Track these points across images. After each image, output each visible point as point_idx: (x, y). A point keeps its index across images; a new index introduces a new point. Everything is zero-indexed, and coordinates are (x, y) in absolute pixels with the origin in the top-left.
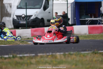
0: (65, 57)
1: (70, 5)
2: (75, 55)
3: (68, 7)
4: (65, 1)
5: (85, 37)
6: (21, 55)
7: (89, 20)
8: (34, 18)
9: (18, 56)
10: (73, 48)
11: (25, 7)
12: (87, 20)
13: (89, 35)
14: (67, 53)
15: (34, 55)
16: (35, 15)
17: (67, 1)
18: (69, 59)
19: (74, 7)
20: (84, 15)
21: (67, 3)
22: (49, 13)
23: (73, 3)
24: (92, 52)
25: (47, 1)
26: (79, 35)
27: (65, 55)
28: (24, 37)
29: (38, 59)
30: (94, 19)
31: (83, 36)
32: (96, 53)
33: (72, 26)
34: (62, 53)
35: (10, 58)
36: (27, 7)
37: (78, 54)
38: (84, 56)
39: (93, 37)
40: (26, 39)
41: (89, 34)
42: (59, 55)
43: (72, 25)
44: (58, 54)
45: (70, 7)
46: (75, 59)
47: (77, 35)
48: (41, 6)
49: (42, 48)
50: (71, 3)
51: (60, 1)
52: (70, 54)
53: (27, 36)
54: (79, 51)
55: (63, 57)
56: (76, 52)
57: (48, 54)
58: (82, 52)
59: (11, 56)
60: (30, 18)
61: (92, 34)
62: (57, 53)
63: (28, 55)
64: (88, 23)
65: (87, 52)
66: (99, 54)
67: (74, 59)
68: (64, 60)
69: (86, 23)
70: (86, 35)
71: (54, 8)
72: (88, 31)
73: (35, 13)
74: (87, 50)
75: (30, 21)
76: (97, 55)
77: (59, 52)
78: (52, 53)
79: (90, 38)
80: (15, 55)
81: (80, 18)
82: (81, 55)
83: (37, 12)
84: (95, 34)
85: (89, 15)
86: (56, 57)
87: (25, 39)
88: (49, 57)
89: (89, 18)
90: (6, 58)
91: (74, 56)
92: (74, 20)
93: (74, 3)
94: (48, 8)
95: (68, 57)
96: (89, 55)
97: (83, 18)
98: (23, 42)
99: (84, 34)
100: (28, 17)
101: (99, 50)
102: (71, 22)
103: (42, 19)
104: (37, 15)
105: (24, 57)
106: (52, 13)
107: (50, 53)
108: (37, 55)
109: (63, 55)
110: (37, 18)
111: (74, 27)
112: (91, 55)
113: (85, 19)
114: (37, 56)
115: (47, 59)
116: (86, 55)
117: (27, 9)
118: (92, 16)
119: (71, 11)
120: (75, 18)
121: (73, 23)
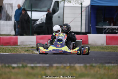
1: (85, 8)
3: (83, 10)
4: (79, 4)
5: (102, 49)
6: (32, 65)
7: (108, 28)
8: (41, 23)
9: (29, 65)
10: (94, 59)
11: (30, 9)
12: (105, 29)
13: (107, 46)
14: (88, 65)
16: (41, 19)
17: (82, 4)
18: (92, 72)
19: (90, 11)
20: (102, 21)
21: (82, 7)
22: (59, 17)
23: (88, 6)
26: (94, 45)
27: (86, 67)
28: (27, 45)
29: (54, 70)
30: (113, 26)
31: (100, 47)
33: (86, 34)
34: (82, 65)
35: (18, 67)
36: (33, 9)
39: (111, 49)
40: (30, 48)
41: (107, 44)
44: (77, 65)
45: (85, 11)
46: (99, 72)
47: (92, 45)
50: (86, 6)
52: (92, 66)
53: (31, 45)
55: (83, 69)
57: (65, 65)
59: (21, 65)
60: (36, 23)
61: (111, 45)
63: (41, 65)
64: (106, 32)
67: (97, 72)
68: (86, 72)
69: (104, 31)
70: (103, 46)
71: (65, 12)
72: (106, 41)
73: (42, 17)
75: (35, 26)
78: (70, 64)
79: (108, 49)
80: (25, 64)
81: (97, 26)
83: (44, 16)
84: (115, 46)
85: (108, 22)
86: (75, 69)
87: (28, 48)
89: (107, 25)
90: (14, 68)
91: (96, 69)
92: (89, 27)
93: (90, 7)
94: (58, 11)
96: (116, 68)
97: (100, 25)
98: (28, 50)
99: (101, 44)
100: (33, 22)
105: (36, 67)
106: (62, 18)
107: (67, 64)
109: (84, 67)
110: (44, 23)
111: (89, 35)
113: (103, 26)
114: (52, 66)
116: (111, 68)
117: (32, 12)
118: (111, 23)
119: (86, 16)
120: (90, 25)
121: (87, 31)
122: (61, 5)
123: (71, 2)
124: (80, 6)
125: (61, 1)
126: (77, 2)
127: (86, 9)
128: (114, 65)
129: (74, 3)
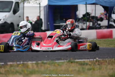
0: (37, 66)
2: (49, 64)
3: (41, 10)
4: (38, 4)
8: (3, 22)
10: (46, 56)
12: (62, 26)
14: (39, 62)
15: (3, 63)
16: (4, 19)
17: (40, 4)
18: (43, 69)
19: (48, 10)
20: (59, 19)
21: (40, 7)
22: (20, 17)
24: (67, 61)
25: (17, 4)
27: (37, 64)
29: (8, 68)
32: (72, 62)
34: (34, 62)
37: (52, 63)
38: (58, 65)
42: (30, 63)
43: (45, 31)
45: (43, 10)
46: (49, 69)
48: (11, 10)
49: (12, 57)
50: (44, 6)
51: (31, 4)
52: (43, 63)
54: (53, 60)
55: (35, 66)
56: (50, 60)
57: (18, 63)
58: (57, 61)
62: (28, 61)
65: (62, 61)
66: (75, 63)
67: (47, 69)
68: (37, 69)
73: (4, 17)
74: (63, 58)
76: (73, 64)
77: (31, 61)
78: (23, 62)
81: (54, 23)
82: (56, 64)
83: (6, 16)
85: (64, 20)
86: (27, 66)
88: (20, 66)
89: (64, 23)
91: (47, 65)
92: (48, 25)
93: (47, 6)
94: (18, 11)
95: (41, 66)
96: (65, 64)
97: (57, 23)
101: (75, 59)
102: (45, 27)
103: (12, 24)
104: (6, 19)
106: (22, 17)
107: (21, 62)
108: (6, 64)
109: (35, 64)
110: (5, 23)
111: (48, 32)
112: (66, 64)
115: (17, 69)
116: (61, 64)
119: (44, 15)
120: (48, 23)
121: (46, 29)
122: (21, 5)
123: (30, 3)
124: (39, 5)
125: (21, 2)
126: (35, 2)
127: (44, 9)
128: (64, 61)
129: (33, 3)
